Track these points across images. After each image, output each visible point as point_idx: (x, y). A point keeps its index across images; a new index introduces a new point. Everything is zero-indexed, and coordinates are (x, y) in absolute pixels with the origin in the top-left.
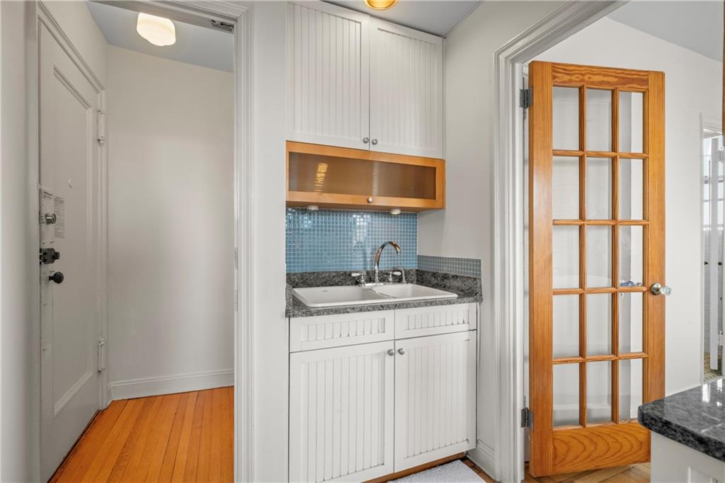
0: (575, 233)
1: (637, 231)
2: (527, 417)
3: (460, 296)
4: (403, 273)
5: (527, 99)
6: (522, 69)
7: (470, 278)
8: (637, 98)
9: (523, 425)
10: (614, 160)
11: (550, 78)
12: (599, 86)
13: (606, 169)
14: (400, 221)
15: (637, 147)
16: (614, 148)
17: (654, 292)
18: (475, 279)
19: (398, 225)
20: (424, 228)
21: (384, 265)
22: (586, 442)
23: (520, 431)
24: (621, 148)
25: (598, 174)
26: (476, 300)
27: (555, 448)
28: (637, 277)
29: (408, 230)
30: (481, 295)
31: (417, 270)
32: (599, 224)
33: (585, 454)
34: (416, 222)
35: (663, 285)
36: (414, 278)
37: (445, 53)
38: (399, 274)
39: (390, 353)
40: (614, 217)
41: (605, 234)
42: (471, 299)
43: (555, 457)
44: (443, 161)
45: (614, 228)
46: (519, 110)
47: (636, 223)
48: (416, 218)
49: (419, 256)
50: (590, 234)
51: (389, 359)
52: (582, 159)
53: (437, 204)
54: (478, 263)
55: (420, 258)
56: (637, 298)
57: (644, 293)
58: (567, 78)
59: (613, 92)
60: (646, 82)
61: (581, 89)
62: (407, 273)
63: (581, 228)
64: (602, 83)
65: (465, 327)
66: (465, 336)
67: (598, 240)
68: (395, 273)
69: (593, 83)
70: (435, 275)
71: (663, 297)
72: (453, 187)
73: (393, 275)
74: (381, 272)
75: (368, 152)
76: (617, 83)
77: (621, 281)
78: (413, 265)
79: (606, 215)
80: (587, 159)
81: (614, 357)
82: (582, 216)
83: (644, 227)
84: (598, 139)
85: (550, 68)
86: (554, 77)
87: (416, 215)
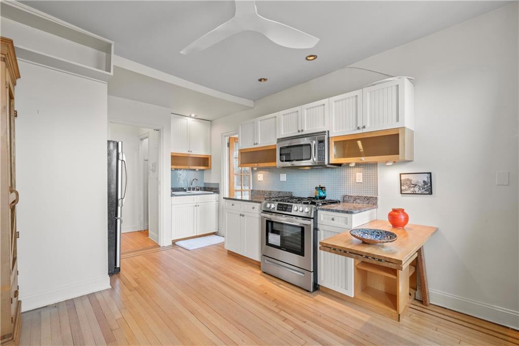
3: (214, 193)
5: (228, 145)
6: (227, 139)
14: (198, 172)
20: (206, 174)
21: (194, 185)
29: (201, 175)
30: (219, 192)
31: (204, 187)
36: (203, 189)
37: (211, 126)
39: (196, 206)
42: (217, 193)
44: (211, 156)
46: (227, 147)
48: (203, 172)
51: (196, 207)
53: (209, 167)
54: (218, 184)
55: (205, 183)
62: (200, 188)
65: (215, 200)
66: (215, 203)
68: (197, 188)
70: (209, 188)
72: (213, 163)
74: (193, 188)
75: (189, 154)
78: (202, 186)
85: (234, 139)
86: (235, 141)
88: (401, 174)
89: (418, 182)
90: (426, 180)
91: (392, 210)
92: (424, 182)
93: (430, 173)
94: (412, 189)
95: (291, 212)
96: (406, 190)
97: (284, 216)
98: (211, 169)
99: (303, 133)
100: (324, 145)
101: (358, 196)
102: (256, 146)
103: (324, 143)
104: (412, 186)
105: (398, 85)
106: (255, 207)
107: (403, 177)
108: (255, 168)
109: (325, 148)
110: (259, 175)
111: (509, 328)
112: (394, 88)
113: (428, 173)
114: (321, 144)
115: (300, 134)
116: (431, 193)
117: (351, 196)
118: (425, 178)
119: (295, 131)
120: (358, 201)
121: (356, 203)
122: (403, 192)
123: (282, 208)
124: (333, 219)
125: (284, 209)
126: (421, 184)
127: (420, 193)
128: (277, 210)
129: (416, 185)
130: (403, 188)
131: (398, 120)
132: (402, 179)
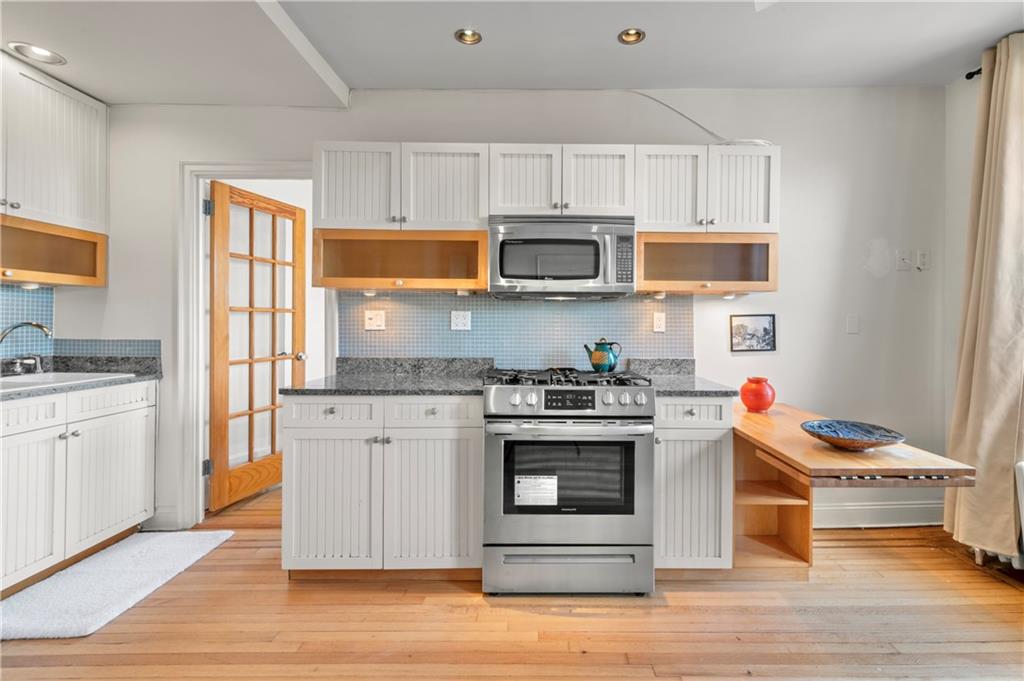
0: (246, 317)
1: (288, 317)
2: (207, 467)
3: (137, 376)
4: (38, 360)
5: (209, 208)
7: (148, 358)
8: (289, 223)
9: (204, 474)
10: (274, 265)
11: (228, 197)
12: (265, 210)
13: (268, 269)
15: (289, 258)
16: (274, 257)
17: (298, 358)
18: (154, 358)
19: (23, 301)
22: (253, 472)
23: (201, 479)
24: (278, 257)
25: (262, 272)
26: (157, 378)
27: (230, 483)
28: (288, 350)
29: (40, 308)
30: (161, 373)
31: (54, 357)
32: (263, 311)
33: (253, 482)
34: (52, 298)
35: (304, 352)
36: (50, 366)
38: (32, 362)
39: (63, 437)
40: (274, 306)
41: (268, 318)
42: (151, 376)
43: (230, 490)
45: (273, 314)
46: (202, 215)
47: (288, 311)
48: (52, 294)
49: (56, 340)
50: (257, 318)
51: (60, 445)
52: (251, 261)
53: (99, 281)
54: (157, 343)
55: (58, 343)
56: (288, 363)
57: (293, 359)
58: (241, 200)
59: (274, 216)
60: (294, 214)
61: (251, 210)
62: (43, 359)
63: (251, 314)
64: (266, 209)
65: (145, 404)
66: (145, 412)
67: (262, 322)
68: (26, 361)
69: (259, 207)
70: (93, 360)
71: (304, 362)
73: (21, 364)
75: (5, 216)
76: (276, 211)
77: (278, 352)
78: (49, 352)
79: (268, 305)
80: (255, 262)
81: (273, 407)
82: (251, 304)
83: (294, 314)
84: (262, 249)
85: (228, 190)
86: (231, 197)
87: (52, 289)
88: (731, 316)
89: (756, 330)
90: (767, 327)
91: (746, 381)
92: (765, 329)
93: (773, 316)
94: (748, 343)
95: (593, 408)
96: (738, 344)
97: (570, 421)
98: (106, 285)
99: (566, 212)
100: (632, 248)
101: (659, 360)
102: (396, 226)
103: (632, 244)
104: (748, 337)
105: (769, 157)
106: (438, 408)
107: (736, 322)
108: (368, 290)
109: (632, 255)
110: (368, 314)
111: (860, 529)
112: (762, 161)
113: (770, 315)
114: (625, 244)
115: (557, 212)
116: (774, 348)
117: (645, 361)
118: (766, 323)
119: (537, 205)
120: (660, 369)
121: (655, 373)
122: (734, 349)
123: (563, 401)
124: (691, 413)
125: (568, 403)
126: (761, 333)
127: (759, 348)
128: (547, 407)
129: (753, 336)
130: (735, 341)
131: (768, 220)
132: (733, 325)
